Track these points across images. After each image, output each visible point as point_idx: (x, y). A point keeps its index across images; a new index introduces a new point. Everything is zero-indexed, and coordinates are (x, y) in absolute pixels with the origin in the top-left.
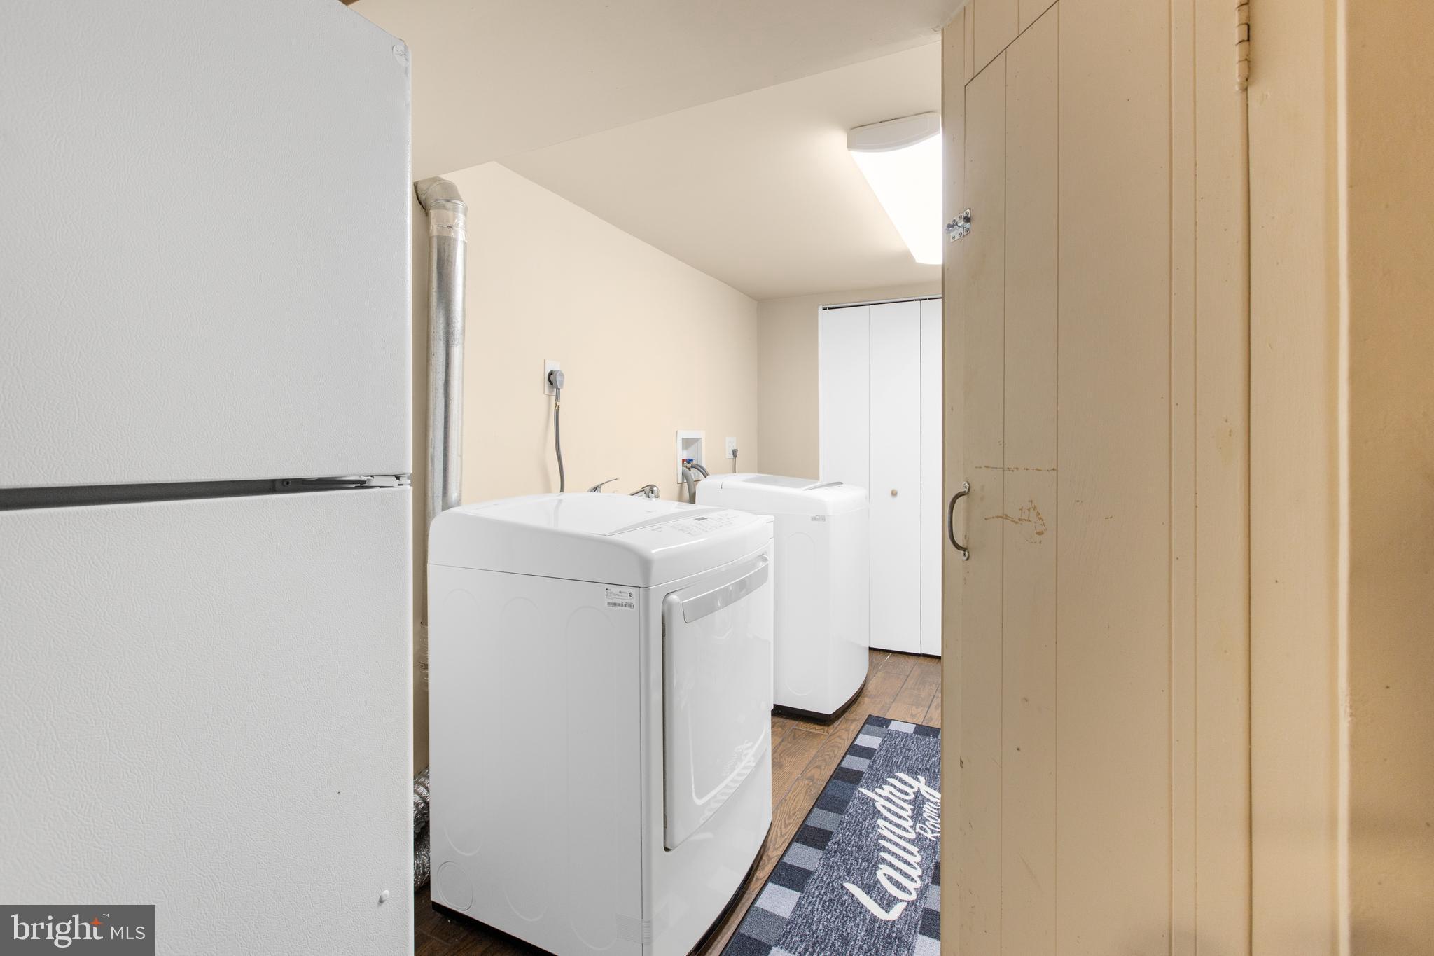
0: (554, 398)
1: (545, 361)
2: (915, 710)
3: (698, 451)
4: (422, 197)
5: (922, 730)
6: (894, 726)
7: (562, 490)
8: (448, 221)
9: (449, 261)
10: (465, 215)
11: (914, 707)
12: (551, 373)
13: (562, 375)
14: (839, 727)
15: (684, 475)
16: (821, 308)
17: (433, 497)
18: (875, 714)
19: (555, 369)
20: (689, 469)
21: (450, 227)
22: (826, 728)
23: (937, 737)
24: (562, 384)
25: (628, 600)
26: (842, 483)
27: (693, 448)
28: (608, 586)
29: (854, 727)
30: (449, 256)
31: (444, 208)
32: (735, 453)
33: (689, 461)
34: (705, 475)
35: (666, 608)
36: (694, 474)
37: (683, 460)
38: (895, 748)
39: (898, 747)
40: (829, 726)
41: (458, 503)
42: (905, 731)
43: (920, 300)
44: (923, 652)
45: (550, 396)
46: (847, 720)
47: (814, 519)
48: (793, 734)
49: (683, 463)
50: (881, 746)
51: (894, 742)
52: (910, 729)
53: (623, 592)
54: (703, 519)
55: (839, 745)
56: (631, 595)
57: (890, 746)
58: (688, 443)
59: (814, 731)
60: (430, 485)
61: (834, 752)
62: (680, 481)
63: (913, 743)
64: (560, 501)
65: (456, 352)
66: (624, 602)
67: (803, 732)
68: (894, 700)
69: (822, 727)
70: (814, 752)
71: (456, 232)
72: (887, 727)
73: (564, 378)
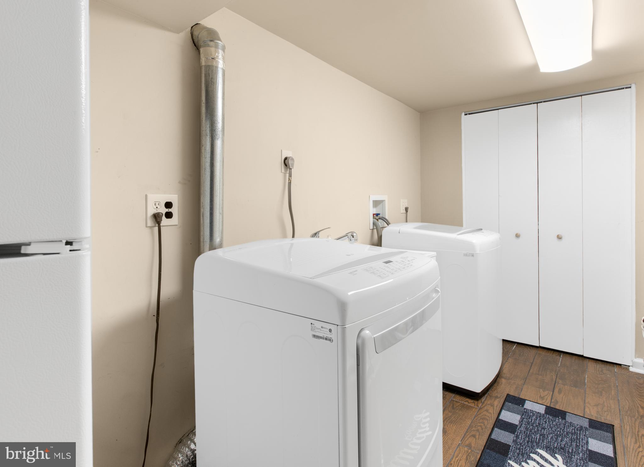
0: (288, 175)
1: (281, 150)
2: (543, 393)
3: (383, 209)
4: (196, 41)
5: (550, 411)
6: (528, 405)
7: (293, 237)
8: (211, 55)
9: (212, 82)
10: (224, 51)
11: (541, 390)
12: (286, 159)
13: (293, 159)
14: (486, 402)
15: (374, 224)
16: (463, 114)
17: (203, 242)
18: (512, 393)
19: (288, 156)
20: (377, 220)
21: (213, 59)
22: (476, 402)
23: (565, 419)
24: (293, 166)
25: (329, 335)
26: (482, 229)
27: (381, 206)
28: (313, 322)
29: (498, 403)
30: (212, 78)
31: (209, 46)
32: (407, 209)
33: (377, 215)
34: (388, 224)
35: (360, 342)
36: (381, 223)
37: (374, 214)
38: (532, 425)
39: (535, 425)
40: (478, 400)
41: (221, 246)
42: (538, 411)
43: (537, 103)
44: (542, 345)
45: (285, 174)
46: (491, 396)
47: (466, 255)
48: (452, 405)
49: (373, 216)
50: (521, 421)
51: (530, 420)
52: (541, 409)
53: (325, 328)
54: (389, 262)
55: (488, 418)
56: (330, 330)
57: (528, 424)
58: (376, 203)
59: (466, 403)
60: (202, 233)
61: (484, 425)
62: (371, 228)
63: (546, 422)
64: (292, 244)
65: (218, 143)
66: (325, 336)
67: (459, 404)
68: (525, 383)
69: (472, 401)
70: (469, 422)
71: (217, 62)
72: (523, 406)
73: (294, 162)
